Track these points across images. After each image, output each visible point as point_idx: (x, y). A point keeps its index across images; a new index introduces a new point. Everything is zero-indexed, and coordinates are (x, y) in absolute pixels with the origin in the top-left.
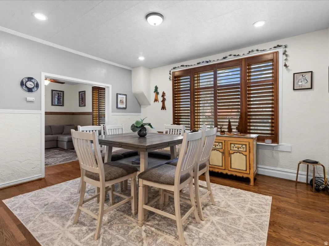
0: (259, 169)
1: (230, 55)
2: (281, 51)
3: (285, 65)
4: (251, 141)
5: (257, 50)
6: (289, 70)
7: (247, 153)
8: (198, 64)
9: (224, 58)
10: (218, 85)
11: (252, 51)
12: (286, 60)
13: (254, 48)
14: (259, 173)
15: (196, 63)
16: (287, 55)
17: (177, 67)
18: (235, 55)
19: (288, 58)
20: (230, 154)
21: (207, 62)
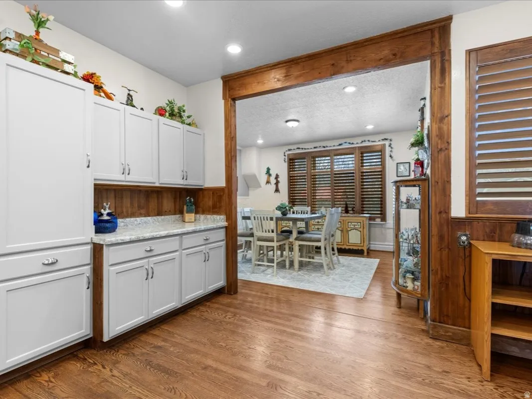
0: (371, 245)
1: (346, 143)
2: (387, 143)
3: (391, 156)
4: (364, 219)
5: (369, 141)
6: (393, 160)
7: (361, 230)
8: (315, 148)
9: (340, 145)
10: (335, 169)
11: (365, 141)
12: (391, 151)
13: (367, 138)
14: (371, 249)
15: (313, 147)
16: (392, 148)
17: (292, 149)
18: (349, 143)
19: (393, 150)
20: (348, 231)
21: (324, 147)
